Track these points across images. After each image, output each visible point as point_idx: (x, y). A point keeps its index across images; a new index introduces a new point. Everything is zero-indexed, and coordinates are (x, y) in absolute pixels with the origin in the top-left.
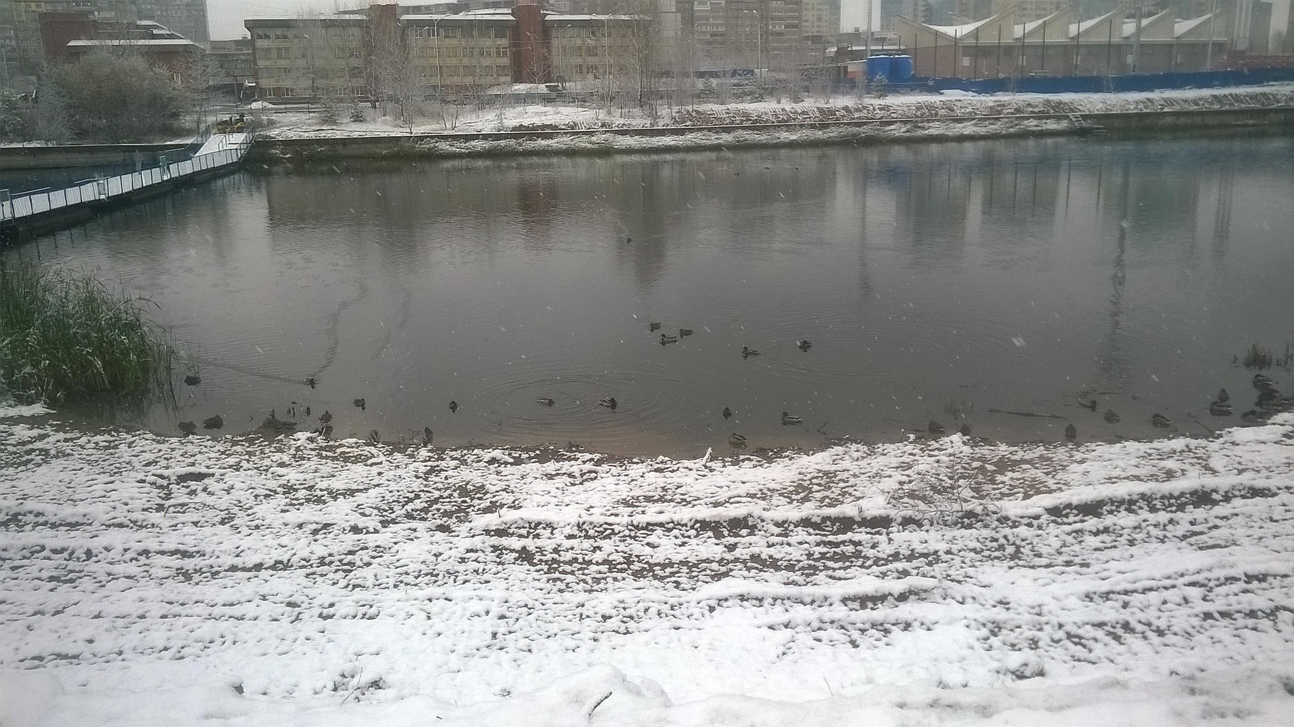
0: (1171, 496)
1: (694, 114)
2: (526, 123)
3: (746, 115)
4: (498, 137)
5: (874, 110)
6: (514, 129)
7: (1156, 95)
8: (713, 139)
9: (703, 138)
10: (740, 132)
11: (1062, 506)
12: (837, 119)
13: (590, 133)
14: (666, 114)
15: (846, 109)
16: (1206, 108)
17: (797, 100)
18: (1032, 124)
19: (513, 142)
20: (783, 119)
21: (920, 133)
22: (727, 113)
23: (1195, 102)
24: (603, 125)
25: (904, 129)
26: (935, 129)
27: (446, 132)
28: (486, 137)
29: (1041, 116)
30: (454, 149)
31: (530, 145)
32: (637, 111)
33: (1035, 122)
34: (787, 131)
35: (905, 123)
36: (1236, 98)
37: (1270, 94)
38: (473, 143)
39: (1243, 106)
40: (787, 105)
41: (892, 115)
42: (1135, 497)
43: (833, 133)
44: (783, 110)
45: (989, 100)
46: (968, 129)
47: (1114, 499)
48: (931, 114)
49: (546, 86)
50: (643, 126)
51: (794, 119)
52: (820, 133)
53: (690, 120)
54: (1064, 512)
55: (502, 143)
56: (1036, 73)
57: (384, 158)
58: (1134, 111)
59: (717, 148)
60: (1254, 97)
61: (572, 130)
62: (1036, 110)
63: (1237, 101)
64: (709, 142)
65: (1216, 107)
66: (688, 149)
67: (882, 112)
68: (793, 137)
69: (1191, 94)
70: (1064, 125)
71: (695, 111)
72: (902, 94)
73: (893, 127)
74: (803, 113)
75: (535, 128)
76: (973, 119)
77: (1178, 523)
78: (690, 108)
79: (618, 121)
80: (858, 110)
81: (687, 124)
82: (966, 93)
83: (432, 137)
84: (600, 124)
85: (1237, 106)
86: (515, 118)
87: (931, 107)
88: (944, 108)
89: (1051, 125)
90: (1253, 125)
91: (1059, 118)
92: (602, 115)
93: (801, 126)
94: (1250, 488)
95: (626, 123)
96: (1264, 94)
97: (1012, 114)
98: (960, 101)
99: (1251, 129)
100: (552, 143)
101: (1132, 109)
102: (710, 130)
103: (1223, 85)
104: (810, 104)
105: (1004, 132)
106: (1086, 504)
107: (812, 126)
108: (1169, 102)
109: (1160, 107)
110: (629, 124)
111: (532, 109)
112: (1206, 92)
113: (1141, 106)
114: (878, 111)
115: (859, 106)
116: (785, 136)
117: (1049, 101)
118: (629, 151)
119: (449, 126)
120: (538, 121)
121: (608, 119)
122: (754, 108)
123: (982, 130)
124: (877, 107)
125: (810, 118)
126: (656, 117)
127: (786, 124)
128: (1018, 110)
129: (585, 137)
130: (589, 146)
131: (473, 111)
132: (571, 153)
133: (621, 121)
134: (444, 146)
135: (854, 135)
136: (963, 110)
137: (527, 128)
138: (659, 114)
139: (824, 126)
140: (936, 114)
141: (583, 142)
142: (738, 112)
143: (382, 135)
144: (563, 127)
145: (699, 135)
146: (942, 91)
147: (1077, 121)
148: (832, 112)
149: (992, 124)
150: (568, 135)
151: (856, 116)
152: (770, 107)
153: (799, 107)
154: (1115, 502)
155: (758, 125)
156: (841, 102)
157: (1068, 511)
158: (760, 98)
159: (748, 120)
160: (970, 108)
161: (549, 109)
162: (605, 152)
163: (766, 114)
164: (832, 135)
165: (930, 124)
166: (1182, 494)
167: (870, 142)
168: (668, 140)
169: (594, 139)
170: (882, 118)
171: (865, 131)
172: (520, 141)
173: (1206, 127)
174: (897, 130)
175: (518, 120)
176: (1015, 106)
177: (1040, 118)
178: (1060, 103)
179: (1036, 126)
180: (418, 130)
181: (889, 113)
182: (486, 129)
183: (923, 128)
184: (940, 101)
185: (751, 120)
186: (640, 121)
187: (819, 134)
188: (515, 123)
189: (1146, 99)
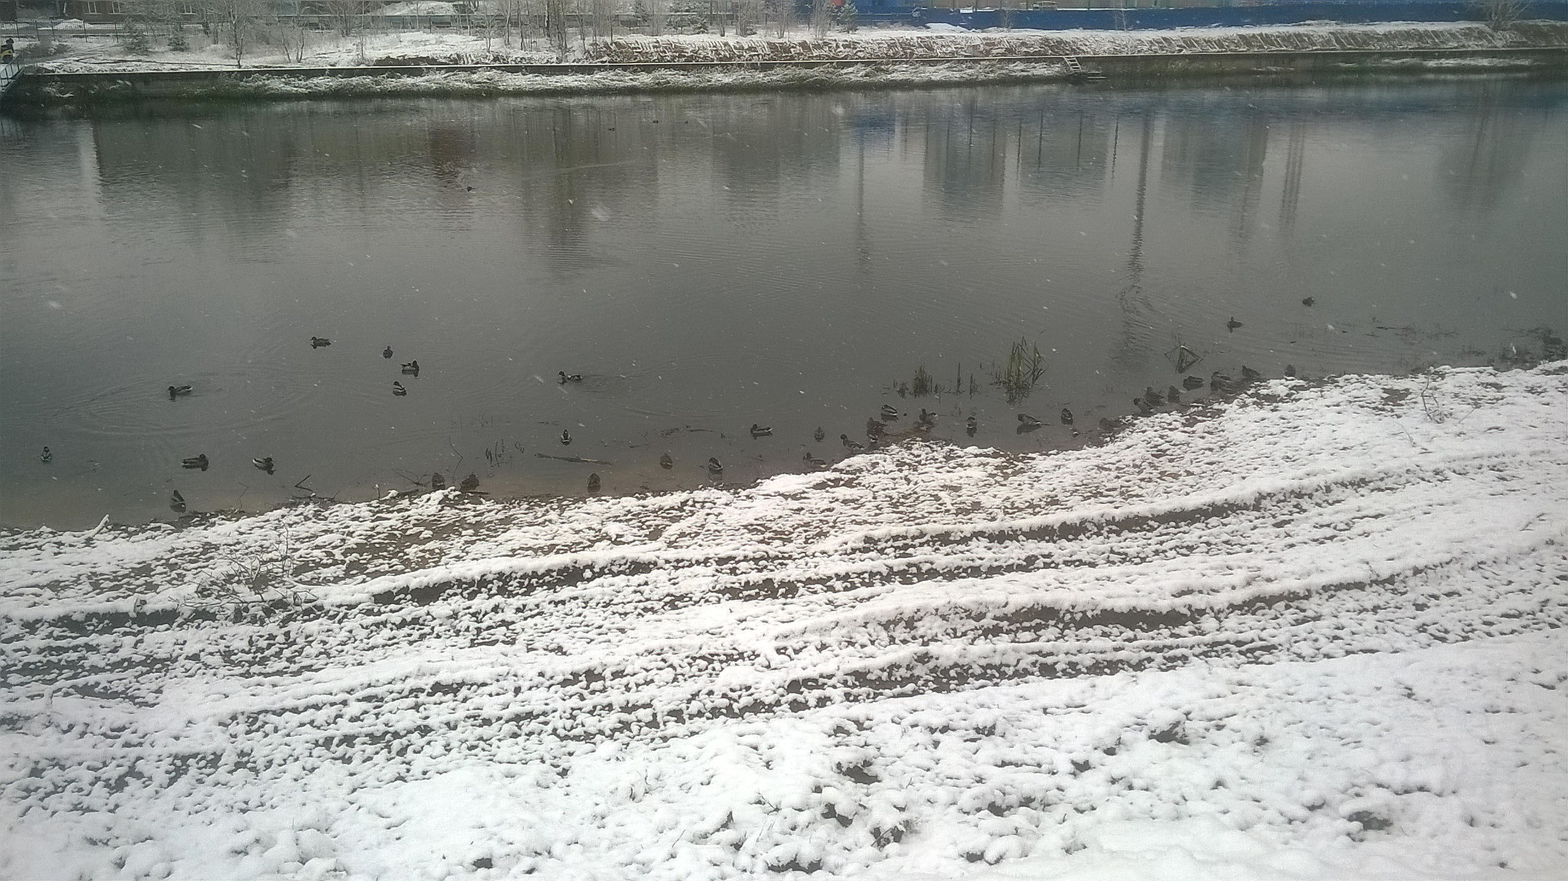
0: (535, 574)
1: (613, 47)
2: (395, 54)
3: (680, 51)
4: (349, 73)
5: (837, 46)
6: (379, 62)
7: (1176, 34)
8: (628, 80)
9: (615, 78)
10: (663, 71)
11: (395, 591)
12: (792, 58)
13: (472, 70)
14: (578, 47)
15: (803, 44)
16: (1231, 50)
17: (744, 32)
18: (1017, 69)
19: (368, 80)
20: (725, 56)
21: (882, 77)
22: (654, 47)
23: (1219, 43)
24: (496, 59)
25: (863, 73)
26: (900, 73)
27: (289, 65)
28: (334, 73)
29: (1028, 59)
30: (288, 88)
31: (391, 83)
32: (543, 41)
33: (1022, 67)
34: (721, 72)
35: (868, 64)
36: (1267, 39)
37: (1306, 35)
38: (315, 81)
39: (1274, 48)
40: (732, 38)
41: (859, 54)
42: (490, 577)
43: (777, 75)
44: (726, 44)
45: (977, 37)
46: (938, 73)
47: (464, 580)
48: (903, 54)
49: (454, 5)
50: (548, 62)
51: (739, 57)
52: (761, 75)
53: (608, 55)
54: (397, 598)
55: (355, 80)
56: (1041, 4)
57: (198, 98)
58: (1147, 54)
59: (633, 91)
60: (1287, 39)
61: (454, 65)
62: (1031, 50)
63: (1266, 43)
64: (622, 84)
65: (1243, 49)
66: (593, 92)
67: (848, 50)
68: (727, 80)
69: (1216, 33)
70: (1056, 68)
71: (615, 43)
72: (880, 27)
73: (850, 70)
74: (750, 49)
75: (405, 61)
76: (948, 61)
77: (503, 611)
78: (608, 40)
79: (516, 54)
80: (817, 47)
81: (604, 59)
82: (953, 28)
83: (262, 73)
84: (492, 58)
85: (1267, 49)
86: (385, 48)
87: (906, 45)
88: (921, 47)
89: (1041, 70)
90: (1276, 73)
91: (1051, 61)
92: (496, 44)
93: (740, 66)
95: (526, 57)
96: (1298, 35)
97: (1003, 54)
98: (942, 37)
99: (1274, 76)
100: (420, 81)
101: (1145, 50)
102: (625, 68)
103: (1255, 23)
104: (761, 38)
105: (982, 77)
106: (427, 587)
107: (754, 66)
108: (1189, 43)
109: (1178, 48)
110: (530, 59)
111: (408, 36)
112: (1233, 32)
113: (1156, 47)
114: (842, 49)
115: (820, 42)
116: (720, 78)
117: (1047, 40)
118: (518, 93)
119: (293, 57)
120: (411, 52)
121: (503, 51)
122: (691, 40)
123: (955, 76)
124: (841, 44)
125: (758, 55)
126: (564, 49)
127: (725, 63)
128: (1010, 50)
129: (462, 74)
130: (467, 86)
131: (331, 39)
132: (443, 94)
133: (521, 54)
134: (277, 84)
135: (802, 79)
136: (944, 49)
137: (396, 61)
138: (568, 46)
139: (765, 67)
140: (912, 54)
141: (459, 81)
142: (669, 46)
143: (202, 69)
144: (444, 61)
145: (611, 74)
146: (928, 25)
147: (1072, 65)
148: (786, 49)
149: (970, 68)
150: (443, 72)
151: (815, 55)
152: (709, 40)
153: (746, 42)
154: (465, 583)
155: (691, 63)
156: (799, 35)
157: (402, 596)
158: (703, 29)
159: (680, 56)
160: (953, 46)
161: (432, 37)
162: (489, 93)
163: (704, 49)
164: (775, 78)
165: (896, 67)
166: (549, 572)
167: (821, 88)
168: (570, 81)
169: (475, 77)
170: (846, 57)
171: (816, 73)
172: (380, 78)
173: (1222, 74)
174: (855, 74)
175: (387, 51)
176: (1007, 45)
177: (1029, 61)
178: (1060, 42)
179: (1022, 71)
180: (249, 63)
181: (855, 51)
182: (342, 62)
183: (887, 72)
184: (918, 38)
185: (685, 56)
186: (544, 53)
187: (760, 77)
188: (381, 54)
189: (1164, 39)
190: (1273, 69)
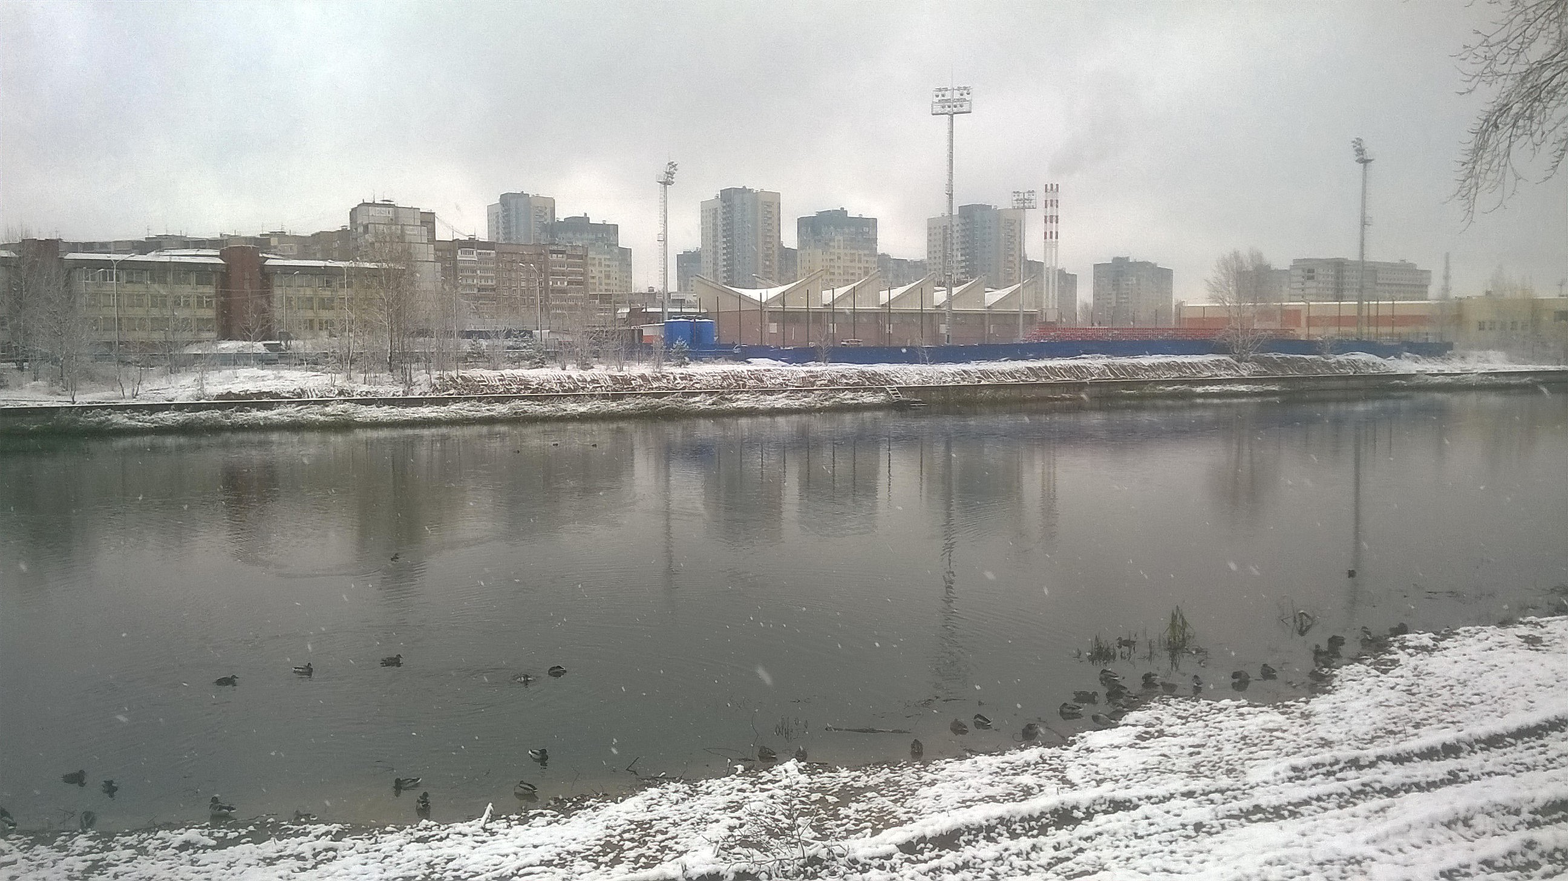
0: (1031, 818)
1: (459, 381)
2: (236, 389)
3: (525, 384)
4: (196, 407)
5: (675, 379)
6: (219, 397)
7: (972, 367)
8: (484, 410)
9: (472, 409)
10: (518, 402)
11: (915, 841)
12: (634, 389)
13: (325, 403)
14: (423, 381)
15: (643, 377)
16: (1022, 381)
17: (585, 366)
18: (847, 397)
19: (217, 414)
20: (569, 388)
21: (728, 405)
22: (500, 380)
23: (1011, 374)
24: (341, 393)
25: (710, 401)
26: (744, 402)
27: (124, 401)
28: (180, 407)
29: (855, 388)
30: (134, 423)
31: (240, 417)
32: (386, 376)
33: (851, 395)
34: (575, 402)
35: (711, 394)
36: (1051, 370)
37: (1085, 367)
38: (161, 415)
39: (1058, 379)
40: (573, 372)
41: (695, 385)
42: (993, 822)
43: (628, 405)
44: (569, 377)
45: (801, 370)
46: (780, 401)
47: (971, 827)
48: (738, 385)
49: (265, 345)
50: (394, 395)
51: (583, 388)
52: (614, 404)
53: (455, 388)
54: (918, 848)
55: (203, 414)
56: (848, 342)
57: (33, 434)
58: (951, 384)
59: (491, 421)
60: (1068, 370)
61: (299, 398)
62: (851, 381)
63: (1052, 374)
64: (479, 414)
65: (1033, 379)
66: (451, 422)
67: (684, 381)
68: (582, 409)
69: (1007, 366)
70: (881, 398)
71: (461, 377)
72: (706, 362)
73: (697, 399)
74: (593, 381)
75: (248, 395)
76: (785, 391)
77: (1041, 850)
78: (454, 374)
79: (360, 387)
80: (656, 379)
81: (451, 392)
82: (775, 362)
83: (104, 408)
84: (337, 392)
85: (1052, 380)
86: (221, 383)
87: (738, 377)
88: (752, 379)
89: (868, 398)
90: (1070, 399)
91: (876, 391)
92: (340, 380)
93: (592, 396)
94: (1110, 802)
95: (371, 390)
96: (1077, 367)
97: (826, 385)
98: (769, 370)
99: (1068, 402)
100: (272, 415)
101: (949, 381)
102: (480, 400)
103: (1038, 357)
104: (601, 371)
105: (818, 405)
106: (941, 835)
107: (605, 397)
108: (985, 374)
109: (977, 379)
110: (376, 392)
111: (244, 372)
112: (1021, 365)
113: (958, 378)
114: (679, 381)
115: (659, 375)
116: (572, 407)
117: (863, 373)
118: (376, 425)
119: (128, 392)
120: (252, 387)
121: (347, 386)
122: (535, 375)
123: (796, 404)
124: (678, 377)
125: (601, 387)
126: (409, 384)
127: (573, 393)
128: (831, 382)
129: (316, 407)
130: (322, 418)
131: (164, 374)
132: (296, 427)
133: (365, 388)
134: (120, 419)
135: (653, 408)
136: (773, 381)
137: (237, 396)
138: (414, 380)
139: (616, 397)
140: (744, 386)
141: (313, 414)
142: (514, 379)
143: (30, 405)
144: (287, 395)
145: (467, 405)
146: (749, 360)
147: (894, 394)
148: (626, 381)
149: (805, 397)
150: (294, 405)
151: (654, 386)
152: (553, 374)
153: (588, 375)
154: (973, 829)
155: (540, 394)
156: (637, 370)
157: (922, 845)
158: (541, 364)
159: (526, 389)
160: (781, 379)
161: (269, 373)
162: (345, 426)
163: (549, 382)
164: (628, 407)
165: (738, 397)
166: (1043, 814)
167: (671, 415)
168: (426, 412)
169: (328, 409)
170: (684, 388)
171: (666, 401)
172: (228, 412)
173: (1025, 401)
174: (702, 402)
175: (226, 387)
176: (828, 377)
177: (855, 391)
178: (875, 374)
179: (852, 399)
180: (83, 399)
181: (692, 383)
182: (180, 398)
183: (731, 400)
184: (748, 371)
185: (530, 389)
186: (389, 388)
187: (613, 406)
188: (221, 389)
189: (964, 371)
190: (1067, 396)
